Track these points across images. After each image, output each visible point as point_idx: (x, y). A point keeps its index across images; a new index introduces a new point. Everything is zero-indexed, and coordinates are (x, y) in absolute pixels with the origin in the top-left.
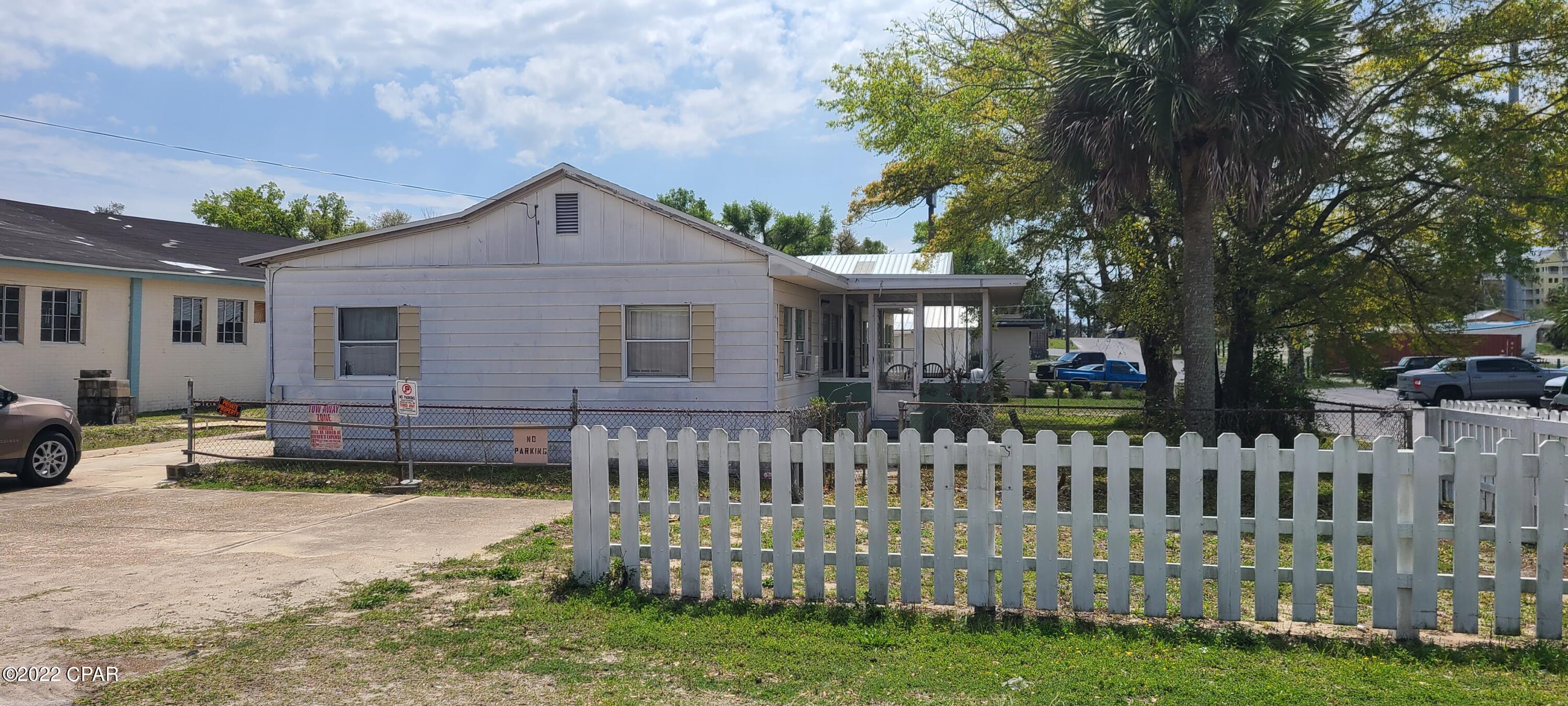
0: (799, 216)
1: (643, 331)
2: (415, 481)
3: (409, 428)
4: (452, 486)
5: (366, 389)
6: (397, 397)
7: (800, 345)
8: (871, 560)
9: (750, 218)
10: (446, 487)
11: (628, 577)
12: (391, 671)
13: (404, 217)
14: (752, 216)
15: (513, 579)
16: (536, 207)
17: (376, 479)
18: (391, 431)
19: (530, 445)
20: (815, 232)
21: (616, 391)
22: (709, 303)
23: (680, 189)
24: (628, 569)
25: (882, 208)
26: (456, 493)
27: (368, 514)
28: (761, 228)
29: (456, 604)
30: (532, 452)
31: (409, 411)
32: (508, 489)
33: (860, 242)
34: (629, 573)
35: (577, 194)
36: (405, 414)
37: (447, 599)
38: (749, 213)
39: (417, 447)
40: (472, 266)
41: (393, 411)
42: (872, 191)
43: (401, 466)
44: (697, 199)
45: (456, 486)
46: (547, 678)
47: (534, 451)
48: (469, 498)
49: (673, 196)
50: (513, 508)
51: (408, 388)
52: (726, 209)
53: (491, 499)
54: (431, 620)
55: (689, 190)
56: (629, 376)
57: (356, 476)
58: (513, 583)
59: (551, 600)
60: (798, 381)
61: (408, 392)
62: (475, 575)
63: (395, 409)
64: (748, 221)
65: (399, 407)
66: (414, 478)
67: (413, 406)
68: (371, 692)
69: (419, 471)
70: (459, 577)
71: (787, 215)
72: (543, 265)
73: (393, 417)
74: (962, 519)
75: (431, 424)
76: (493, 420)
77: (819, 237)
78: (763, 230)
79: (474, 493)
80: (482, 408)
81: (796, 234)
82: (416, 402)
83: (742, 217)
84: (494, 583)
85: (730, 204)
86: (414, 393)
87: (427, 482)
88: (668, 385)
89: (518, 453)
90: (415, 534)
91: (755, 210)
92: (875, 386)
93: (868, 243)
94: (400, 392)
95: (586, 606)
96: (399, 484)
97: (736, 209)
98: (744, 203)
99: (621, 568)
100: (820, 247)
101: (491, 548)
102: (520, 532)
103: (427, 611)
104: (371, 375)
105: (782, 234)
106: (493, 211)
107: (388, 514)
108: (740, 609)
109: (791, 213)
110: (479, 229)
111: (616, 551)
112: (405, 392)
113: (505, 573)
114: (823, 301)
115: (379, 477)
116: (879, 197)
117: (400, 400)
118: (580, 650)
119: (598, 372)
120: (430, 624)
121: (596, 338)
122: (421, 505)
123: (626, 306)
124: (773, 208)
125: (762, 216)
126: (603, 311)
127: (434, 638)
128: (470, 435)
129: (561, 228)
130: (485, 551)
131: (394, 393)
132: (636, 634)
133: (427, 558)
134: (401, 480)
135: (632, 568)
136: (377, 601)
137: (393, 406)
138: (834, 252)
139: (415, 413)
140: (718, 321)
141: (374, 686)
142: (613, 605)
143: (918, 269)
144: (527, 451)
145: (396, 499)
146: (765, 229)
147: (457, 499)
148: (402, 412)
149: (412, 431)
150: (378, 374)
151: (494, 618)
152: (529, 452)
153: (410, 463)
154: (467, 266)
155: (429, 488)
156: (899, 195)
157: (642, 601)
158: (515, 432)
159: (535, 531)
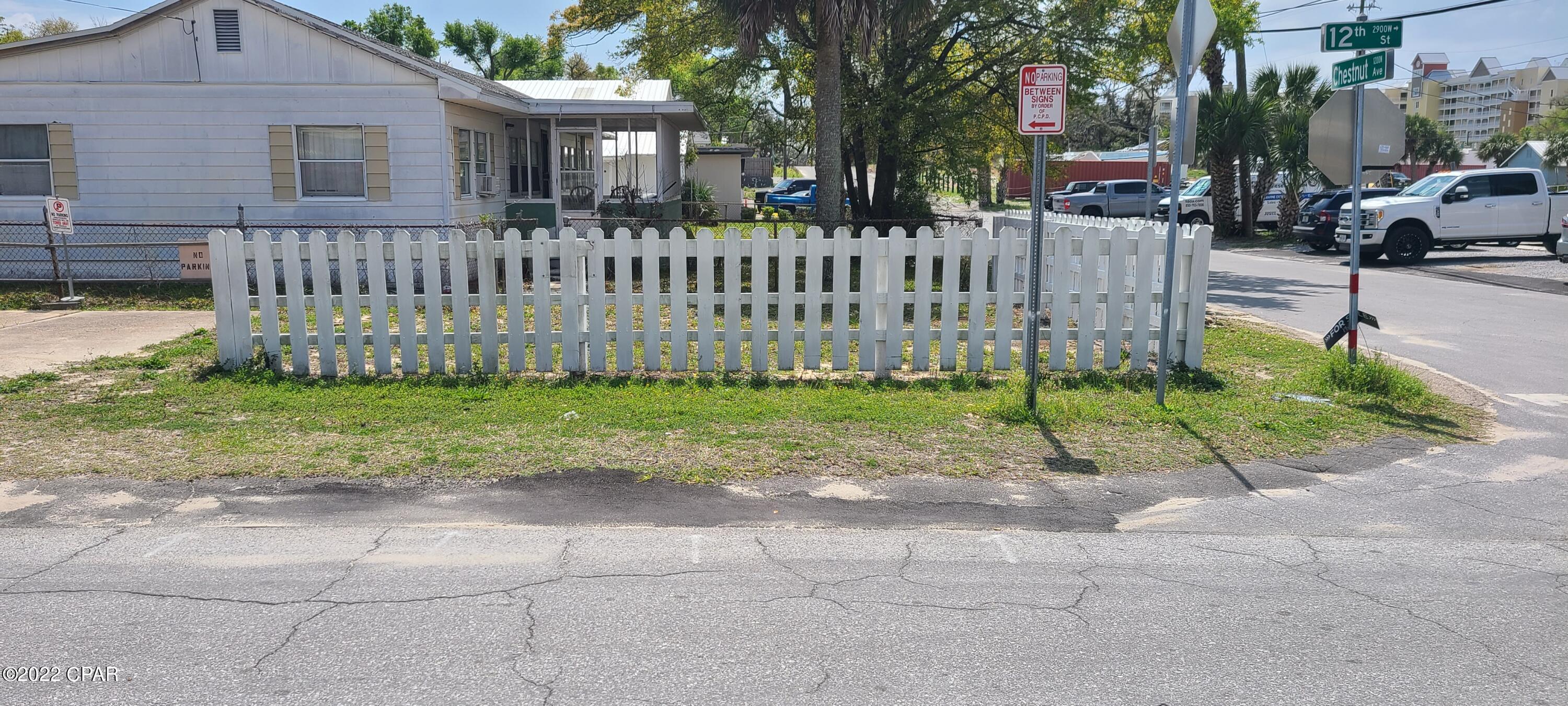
0: (527, 39)
1: (315, 153)
2: (76, 298)
3: (65, 246)
4: (117, 302)
5: (16, 210)
6: (49, 215)
7: (480, 168)
8: (483, 338)
9: (475, 39)
10: (110, 302)
11: (270, 361)
12: (31, 433)
13: (69, 26)
14: (477, 36)
15: (162, 368)
16: (193, 22)
17: (34, 297)
18: (46, 249)
19: (197, 261)
20: (545, 56)
21: (291, 210)
22: (381, 124)
23: (395, 5)
24: (270, 355)
25: (580, 34)
26: (120, 308)
27: (23, 327)
28: (488, 51)
29: (101, 387)
30: (199, 267)
31: (64, 229)
32: (177, 304)
33: (593, 69)
34: (271, 358)
35: (236, 11)
36: (59, 231)
37: (94, 384)
38: (474, 33)
39: (77, 268)
40: (126, 83)
41: (46, 229)
42: (571, 15)
43: (60, 283)
44: (414, 15)
45: (122, 302)
46: (177, 432)
47: (202, 266)
48: (135, 312)
49: (388, 12)
50: (178, 318)
51: (59, 205)
52: (448, 28)
53: (158, 311)
54: (76, 399)
55: (405, 6)
56: (304, 195)
57: (12, 295)
58: (161, 372)
59: (195, 381)
60: (479, 201)
61: (60, 209)
62: (124, 366)
63: (48, 227)
64: (473, 42)
65: (52, 225)
66: (76, 295)
67: (67, 224)
68: (12, 446)
69: (80, 288)
70: (108, 368)
71: (514, 37)
72: (205, 83)
73: (47, 236)
74: (557, 303)
75: (89, 242)
76: (158, 236)
77: (549, 61)
78: (489, 52)
79: (139, 307)
80: (143, 226)
81: (525, 58)
82: (69, 219)
83: (466, 37)
84: (140, 372)
85: (452, 22)
86: (66, 210)
87: (90, 299)
88: (346, 204)
89: (185, 268)
90: (71, 341)
91: (480, 31)
92: (559, 206)
93: (600, 69)
94: (51, 209)
95: (224, 384)
96: (60, 301)
97: (459, 27)
98: (468, 23)
99: (264, 355)
100: (550, 72)
101: (147, 348)
102: (179, 336)
103: (73, 393)
104: (23, 195)
105: (509, 57)
106: (145, 25)
107: (45, 326)
108: (366, 381)
109: (518, 34)
110: (132, 44)
111: (259, 340)
112: (57, 209)
113: (153, 363)
114: (507, 125)
115: (37, 295)
116: (576, 23)
117: (52, 217)
118: (213, 414)
119: (271, 191)
120: (74, 401)
121: (267, 158)
122: (82, 318)
123: (298, 127)
124: (499, 29)
125: (488, 37)
126: (273, 131)
127: (79, 410)
128: (132, 254)
129: (221, 44)
130: (140, 351)
131: (45, 211)
132: (268, 401)
133: (80, 358)
134: (61, 297)
135: (273, 354)
136: (22, 387)
137: (46, 224)
138: (565, 77)
139: (70, 230)
140: (391, 143)
141: (16, 443)
142: (252, 382)
143: (621, 95)
144: (194, 266)
145: (55, 314)
146: (492, 51)
147: (121, 312)
148: (55, 229)
149: (68, 249)
150: (31, 194)
151: (136, 395)
152: (197, 267)
153: (70, 281)
154: (121, 82)
155: (93, 304)
156: (597, 21)
157: (278, 378)
158: (181, 249)
159: (195, 335)
